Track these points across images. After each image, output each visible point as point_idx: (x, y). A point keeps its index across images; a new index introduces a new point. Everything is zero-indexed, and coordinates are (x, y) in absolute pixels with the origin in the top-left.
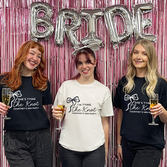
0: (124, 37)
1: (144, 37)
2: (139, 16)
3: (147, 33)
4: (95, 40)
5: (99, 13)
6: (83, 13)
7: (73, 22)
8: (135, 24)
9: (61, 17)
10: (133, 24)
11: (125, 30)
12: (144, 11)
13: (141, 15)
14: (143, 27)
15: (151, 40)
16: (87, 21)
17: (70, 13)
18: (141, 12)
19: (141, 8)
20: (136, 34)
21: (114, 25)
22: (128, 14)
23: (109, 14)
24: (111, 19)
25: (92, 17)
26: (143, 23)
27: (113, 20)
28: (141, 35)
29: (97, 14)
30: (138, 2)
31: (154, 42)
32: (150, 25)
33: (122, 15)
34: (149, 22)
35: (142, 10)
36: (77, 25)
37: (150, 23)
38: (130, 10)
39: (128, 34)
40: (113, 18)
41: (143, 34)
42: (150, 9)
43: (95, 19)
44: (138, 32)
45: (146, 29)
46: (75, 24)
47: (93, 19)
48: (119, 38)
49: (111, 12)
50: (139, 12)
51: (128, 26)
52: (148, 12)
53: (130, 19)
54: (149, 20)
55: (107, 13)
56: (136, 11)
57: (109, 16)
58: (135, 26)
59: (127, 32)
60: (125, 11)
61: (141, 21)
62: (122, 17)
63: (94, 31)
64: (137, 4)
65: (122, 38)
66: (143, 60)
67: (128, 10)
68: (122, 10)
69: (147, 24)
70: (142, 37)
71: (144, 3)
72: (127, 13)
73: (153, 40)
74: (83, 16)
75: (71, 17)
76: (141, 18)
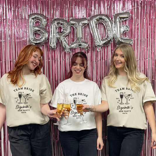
0: (106, 40)
1: (123, 41)
2: (118, 23)
3: (125, 37)
4: (82, 44)
5: (85, 21)
6: (72, 22)
7: (64, 29)
8: (115, 30)
9: (54, 25)
10: (113, 30)
11: (107, 35)
12: (122, 19)
13: (120, 22)
14: (122, 32)
15: (128, 43)
16: (75, 28)
17: (61, 22)
18: (120, 20)
19: (120, 16)
20: (116, 38)
21: (97, 31)
22: (109, 22)
23: (93, 22)
24: (95, 26)
25: (79, 25)
26: (121, 29)
27: (97, 27)
28: (120, 39)
29: (83, 22)
30: (117, 12)
31: (131, 44)
32: (127, 30)
33: (104, 23)
34: (126, 28)
35: (121, 18)
36: (67, 32)
37: (128, 29)
38: (110, 19)
39: (109, 38)
40: (97, 25)
41: (121, 38)
42: (127, 17)
43: (82, 27)
44: (117, 37)
45: (125, 33)
46: (66, 31)
47: (80, 26)
48: (102, 42)
49: (94, 20)
50: (118, 20)
51: (109, 32)
52: (126, 20)
53: (110, 26)
54: (127, 26)
55: (91, 21)
56: (115, 19)
57: (93, 24)
58: (115, 32)
59: (109, 36)
60: (107, 19)
61: (120, 27)
62: (104, 25)
63: (81, 36)
64: (116, 13)
65: (104, 42)
66: (121, 62)
67: (109, 18)
68: (104, 18)
69: (125, 29)
70: (121, 41)
71: (122, 12)
72: (108, 20)
73: (130, 43)
74: (72, 24)
75: (62, 26)
76: (120, 25)
